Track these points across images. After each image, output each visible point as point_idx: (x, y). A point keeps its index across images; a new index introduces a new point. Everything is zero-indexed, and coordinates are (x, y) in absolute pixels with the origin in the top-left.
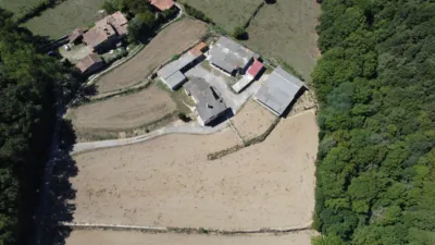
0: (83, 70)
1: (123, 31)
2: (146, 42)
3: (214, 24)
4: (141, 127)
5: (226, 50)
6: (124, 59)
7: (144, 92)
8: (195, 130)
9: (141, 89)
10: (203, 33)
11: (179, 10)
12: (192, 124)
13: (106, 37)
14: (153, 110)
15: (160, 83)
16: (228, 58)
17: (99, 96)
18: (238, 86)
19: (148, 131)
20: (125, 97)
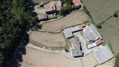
0: (40, 19)
1: (59, 9)
2: (65, 16)
3: (91, 18)
4: (51, 48)
5: (91, 31)
6: (55, 19)
7: (57, 35)
8: (68, 56)
9: (56, 33)
10: (86, 20)
11: (81, 7)
12: (68, 53)
13: (51, 10)
14: (57, 43)
15: (63, 34)
16: (91, 34)
17: (41, 30)
18: (89, 46)
19: (53, 50)
20: (50, 34)
